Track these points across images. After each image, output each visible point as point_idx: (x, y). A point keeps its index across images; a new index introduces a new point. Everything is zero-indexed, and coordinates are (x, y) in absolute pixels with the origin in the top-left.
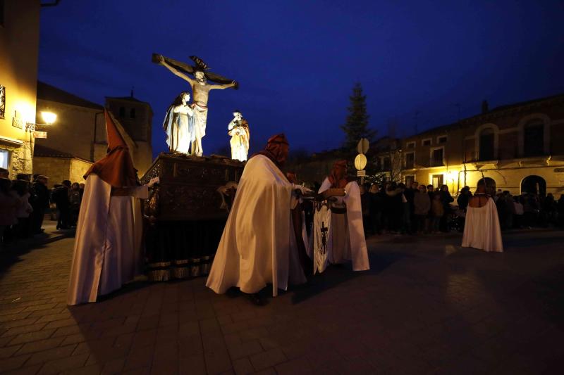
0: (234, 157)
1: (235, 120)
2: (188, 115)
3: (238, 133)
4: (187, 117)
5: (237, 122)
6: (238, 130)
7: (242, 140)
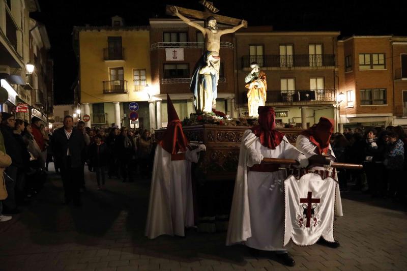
0: (250, 115)
1: (252, 73)
2: (211, 75)
3: (257, 86)
4: (210, 77)
5: (254, 74)
6: (256, 83)
7: (260, 94)
